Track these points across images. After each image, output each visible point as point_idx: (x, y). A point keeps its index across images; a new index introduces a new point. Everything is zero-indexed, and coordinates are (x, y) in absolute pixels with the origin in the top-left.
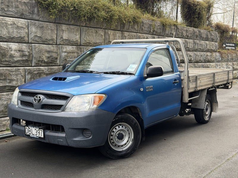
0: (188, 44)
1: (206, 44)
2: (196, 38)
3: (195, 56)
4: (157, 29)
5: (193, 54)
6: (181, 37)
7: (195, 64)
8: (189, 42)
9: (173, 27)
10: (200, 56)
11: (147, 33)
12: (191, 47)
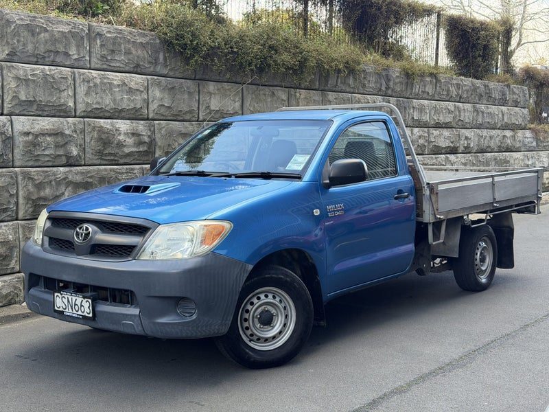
0: (462, 114)
1: (502, 112)
2: (479, 100)
3: (477, 139)
4: (395, 84)
5: (473, 134)
6: (447, 99)
7: (478, 156)
8: (464, 109)
9: (428, 79)
10: (488, 138)
11: (374, 92)
12: (467, 120)
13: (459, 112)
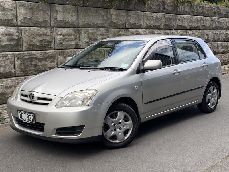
0: (205, 22)
1: (226, 21)
2: (214, 15)
3: (212, 35)
4: (168, 6)
5: (210, 33)
6: (197, 15)
7: (213, 44)
8: (206, 20)
9: (186, 4)
10: (218, 35)
11: (156, 11)
12: (207, 25)
13: (203, 21)
